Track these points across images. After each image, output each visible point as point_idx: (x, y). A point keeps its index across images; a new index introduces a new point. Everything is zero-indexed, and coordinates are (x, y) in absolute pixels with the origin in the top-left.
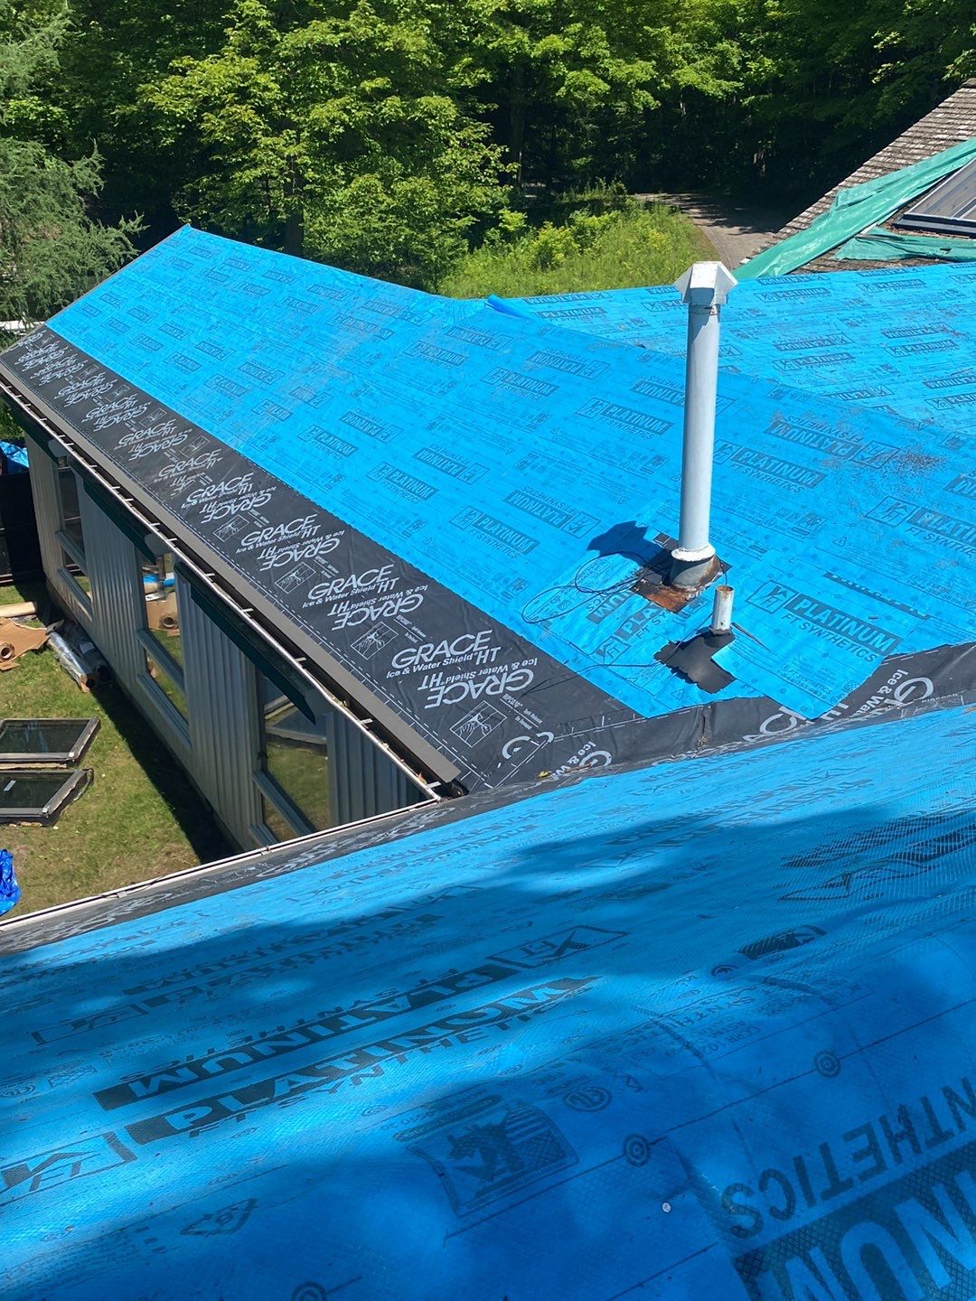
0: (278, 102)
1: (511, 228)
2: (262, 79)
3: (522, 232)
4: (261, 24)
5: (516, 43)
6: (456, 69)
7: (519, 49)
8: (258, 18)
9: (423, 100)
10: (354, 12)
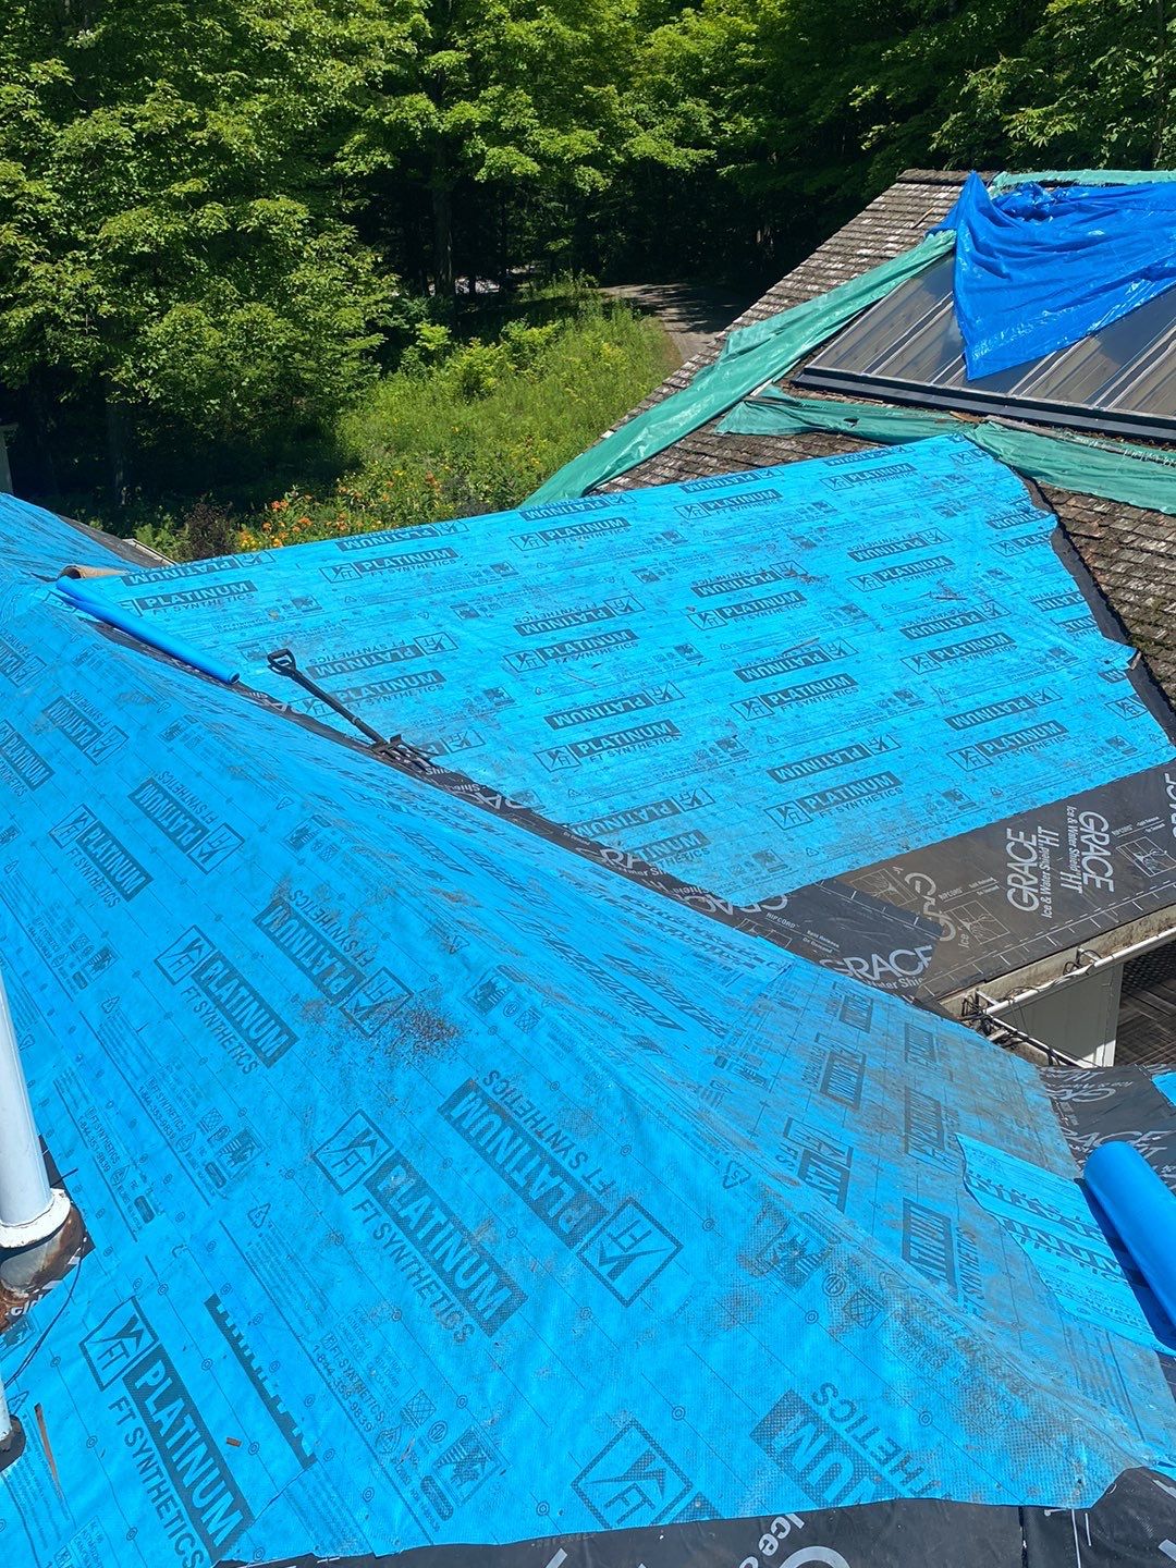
0: (59, 216)
1: (432, 347)
2: (32, 188)
3: (447, 351)
4: (27, 115)
5: (418, 115)
6: (346, 150)
7: (422, 123)
8: (25, 107)
9: (258, 204)
10: (151, 95)
